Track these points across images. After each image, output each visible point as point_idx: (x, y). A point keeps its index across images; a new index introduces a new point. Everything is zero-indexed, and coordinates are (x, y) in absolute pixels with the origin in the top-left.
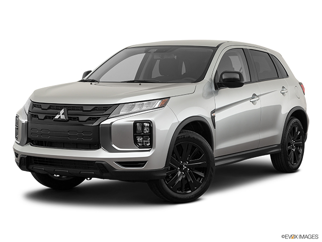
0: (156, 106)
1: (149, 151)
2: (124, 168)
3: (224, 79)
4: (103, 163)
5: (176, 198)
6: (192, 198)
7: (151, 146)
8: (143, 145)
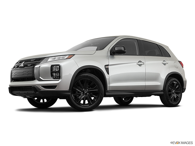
0: (65, 58)
1: (58, 80)
2: (46, 89)
3: (116, 51)
4: (35, 86)
5: (80, 108)
6: (89, 109)
7: (60, 78)
8: (56, 78)
